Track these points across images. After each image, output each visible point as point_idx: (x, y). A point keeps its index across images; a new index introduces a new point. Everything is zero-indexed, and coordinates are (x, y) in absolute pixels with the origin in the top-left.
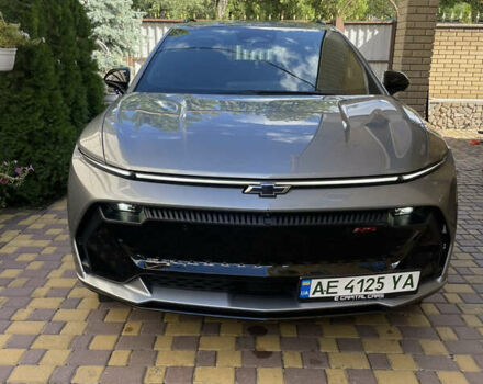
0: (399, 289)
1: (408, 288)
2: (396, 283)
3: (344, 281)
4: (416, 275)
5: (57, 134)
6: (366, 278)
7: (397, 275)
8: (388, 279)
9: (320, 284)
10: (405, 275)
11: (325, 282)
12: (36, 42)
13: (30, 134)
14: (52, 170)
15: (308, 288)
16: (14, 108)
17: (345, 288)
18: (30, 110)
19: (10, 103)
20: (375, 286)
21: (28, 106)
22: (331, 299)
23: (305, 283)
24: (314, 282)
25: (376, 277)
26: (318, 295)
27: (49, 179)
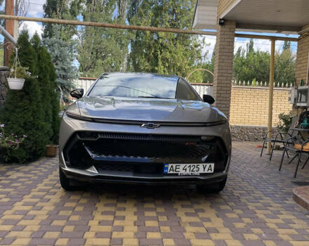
0: (206, 172)
1: (210, 171)
2: (204, 168)
3: (182, 166)
4: (213, 165)
5: (38, 125)
6: (192, 165)
7: (205, 164)
8: (201, 166)
9: (172, 166)
10: (208, 165)
11: (174, 165)
12: (34, 77)
13: (25, 123)
14: (33, 144)
15: (167, 168)
16: (18, 110)
17: (183, 169)
18: (26, 111)
19: (16, 107)
20: (196, 169)
21: (25, 109)
22: (177, 175)
23: (166, 166)
24: (170, 165)
25: (196, 165)
26: (171, 172)
27: (31, 149)
